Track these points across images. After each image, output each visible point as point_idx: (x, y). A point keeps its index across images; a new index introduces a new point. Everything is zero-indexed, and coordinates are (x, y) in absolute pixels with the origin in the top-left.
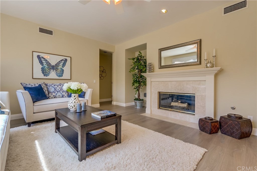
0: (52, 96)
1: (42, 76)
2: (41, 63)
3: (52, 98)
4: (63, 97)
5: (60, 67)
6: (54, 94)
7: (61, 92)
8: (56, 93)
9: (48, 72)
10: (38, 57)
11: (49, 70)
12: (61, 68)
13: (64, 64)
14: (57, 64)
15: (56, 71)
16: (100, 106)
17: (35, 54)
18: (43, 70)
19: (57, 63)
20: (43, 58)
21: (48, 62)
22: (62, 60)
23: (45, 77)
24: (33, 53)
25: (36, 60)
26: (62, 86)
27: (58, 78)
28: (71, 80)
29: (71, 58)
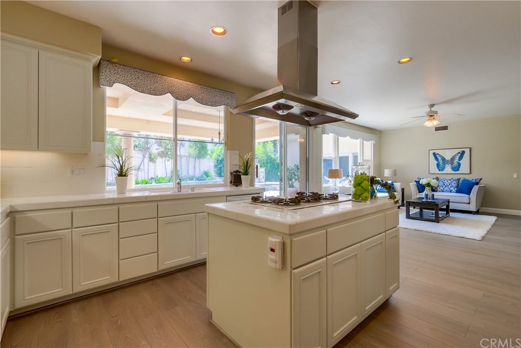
1: (437, 171)
2: (436, 159)
3: (440, 191)
4: (451, 192)
5: (456, 160)
6: (441, 188)
7: (449, 187)
8: (444, 187)
9: (443, 167)
10: (434, 154)
11: (444, 165)
12: (457, 162)
13: (460, 157)
14: (453, 159)
15: (451, 165)
17: (431, 152)
18: (438, 165)
19: (453, 157)
20: (438, 154)
21: (443, 157)
22: (459, 153)
23: (440, 172)
24: (429, 151)
25: (432, 157)
26: (452, 180)
27: (454, 172)
28: (470, 175)
29: (470, 149)
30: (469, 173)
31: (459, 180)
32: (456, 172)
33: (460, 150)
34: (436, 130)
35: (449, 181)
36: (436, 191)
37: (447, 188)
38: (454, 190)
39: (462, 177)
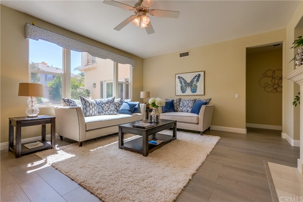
0: (179, 110)
2: (181, 82)
3: (180, 112)
4: (188, 112)
7: (187, 107)
8: (183, 107)
9: (185, 89)
10: (179, 77)
11: (186, 88)
12: (195, 84)
13: (197, 79)
14: (192, 82)
15: (191, 87)
16: (247, 133)
17: (177, 76)
18: (182, 88)
19: (192, 80)
20: (182, 78)
21: (185, 80)
22: (196, 76)
24: (175, 75)
26: (190, 101)
27: (192, 94)
28: (204, 96)
29: (204, 72)
30: (203, 94)
31: (195, 100)
32: (194, 94)
33: (197, 74)
34: (180, 57)
35: (187, 102)
36: (177, 111)
37: (185, 109)
38: (190, 110)
39: (197, 98)
